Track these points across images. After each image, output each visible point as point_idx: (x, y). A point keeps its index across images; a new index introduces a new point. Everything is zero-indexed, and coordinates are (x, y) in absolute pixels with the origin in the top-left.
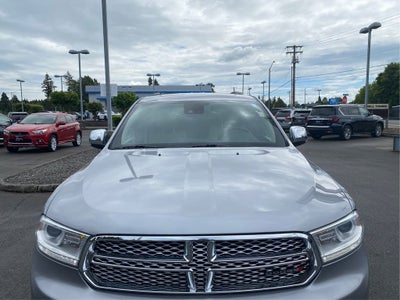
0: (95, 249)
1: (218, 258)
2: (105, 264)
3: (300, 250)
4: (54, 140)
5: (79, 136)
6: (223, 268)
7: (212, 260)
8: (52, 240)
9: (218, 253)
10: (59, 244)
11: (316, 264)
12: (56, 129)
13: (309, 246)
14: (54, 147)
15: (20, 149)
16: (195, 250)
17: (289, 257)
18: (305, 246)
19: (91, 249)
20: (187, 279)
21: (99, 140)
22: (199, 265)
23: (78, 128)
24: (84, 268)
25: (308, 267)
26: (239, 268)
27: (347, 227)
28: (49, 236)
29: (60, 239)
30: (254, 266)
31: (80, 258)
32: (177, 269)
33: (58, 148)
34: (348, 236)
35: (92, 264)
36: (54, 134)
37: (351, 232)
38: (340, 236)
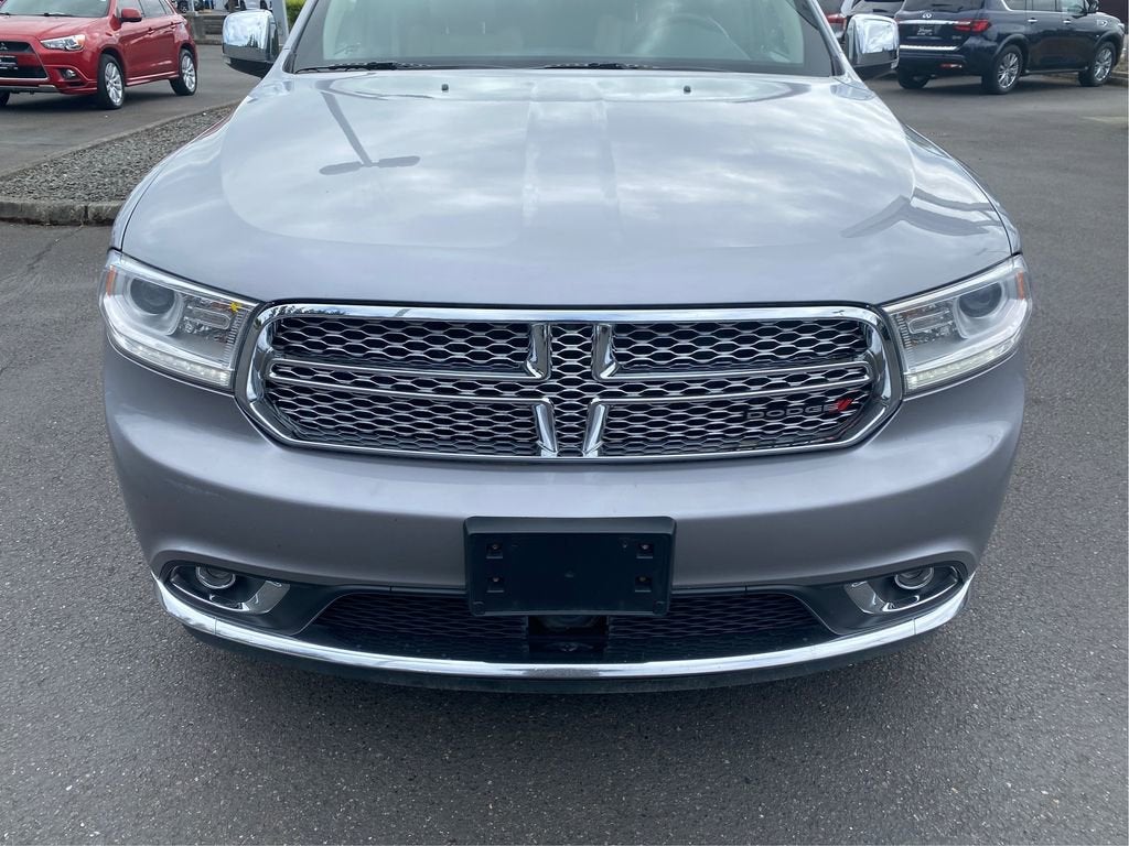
0: (275, 342)
1: (620, 370)
2: (305, 381)
3: (849, 354)
4: (112, 70)
5: (187, 62)
6: (634, 398)
7: (605, 375)
8: (151, 322)
9: (620, 357)
10: (171, 330)
11: (887, 392)
12: (116, 35)
13: (876, 344)
14: (115, 93)
15: (13, 99)
16: (556, 347)
17: (815, 371)
18: (864, 345)
19: (263, 341)
20: (533, 424)
21: (253, 45)
22: (569, 389)
23: (182, 34)
24: (250, 392)
25: (864, 401)
26: (675, 396)
27: (984, 302)
28: (138, 312)
29: (172, 319)
30: (716, 394)
31: (237, 365)
32: (509, 397)
33: (129, 98)
34: (983, 326)
35: (269, 384)
36: (110, 52)
37: (993, 316)
38: (963, 323)
